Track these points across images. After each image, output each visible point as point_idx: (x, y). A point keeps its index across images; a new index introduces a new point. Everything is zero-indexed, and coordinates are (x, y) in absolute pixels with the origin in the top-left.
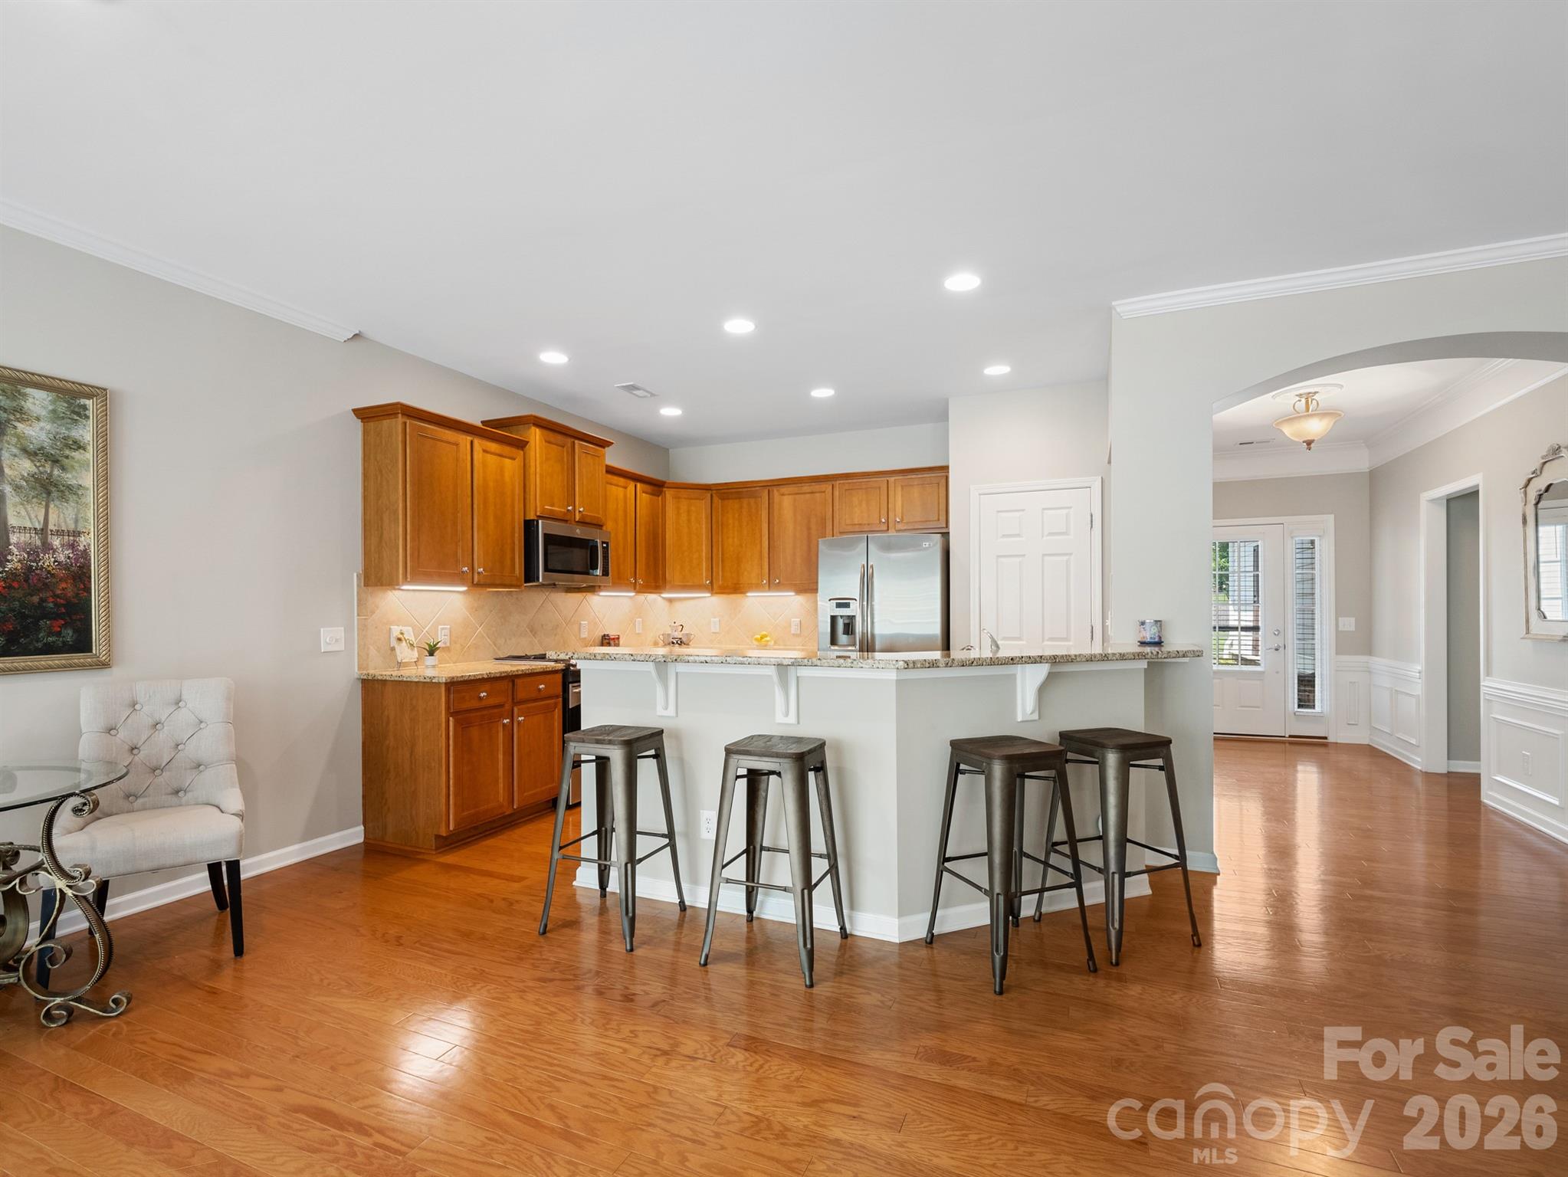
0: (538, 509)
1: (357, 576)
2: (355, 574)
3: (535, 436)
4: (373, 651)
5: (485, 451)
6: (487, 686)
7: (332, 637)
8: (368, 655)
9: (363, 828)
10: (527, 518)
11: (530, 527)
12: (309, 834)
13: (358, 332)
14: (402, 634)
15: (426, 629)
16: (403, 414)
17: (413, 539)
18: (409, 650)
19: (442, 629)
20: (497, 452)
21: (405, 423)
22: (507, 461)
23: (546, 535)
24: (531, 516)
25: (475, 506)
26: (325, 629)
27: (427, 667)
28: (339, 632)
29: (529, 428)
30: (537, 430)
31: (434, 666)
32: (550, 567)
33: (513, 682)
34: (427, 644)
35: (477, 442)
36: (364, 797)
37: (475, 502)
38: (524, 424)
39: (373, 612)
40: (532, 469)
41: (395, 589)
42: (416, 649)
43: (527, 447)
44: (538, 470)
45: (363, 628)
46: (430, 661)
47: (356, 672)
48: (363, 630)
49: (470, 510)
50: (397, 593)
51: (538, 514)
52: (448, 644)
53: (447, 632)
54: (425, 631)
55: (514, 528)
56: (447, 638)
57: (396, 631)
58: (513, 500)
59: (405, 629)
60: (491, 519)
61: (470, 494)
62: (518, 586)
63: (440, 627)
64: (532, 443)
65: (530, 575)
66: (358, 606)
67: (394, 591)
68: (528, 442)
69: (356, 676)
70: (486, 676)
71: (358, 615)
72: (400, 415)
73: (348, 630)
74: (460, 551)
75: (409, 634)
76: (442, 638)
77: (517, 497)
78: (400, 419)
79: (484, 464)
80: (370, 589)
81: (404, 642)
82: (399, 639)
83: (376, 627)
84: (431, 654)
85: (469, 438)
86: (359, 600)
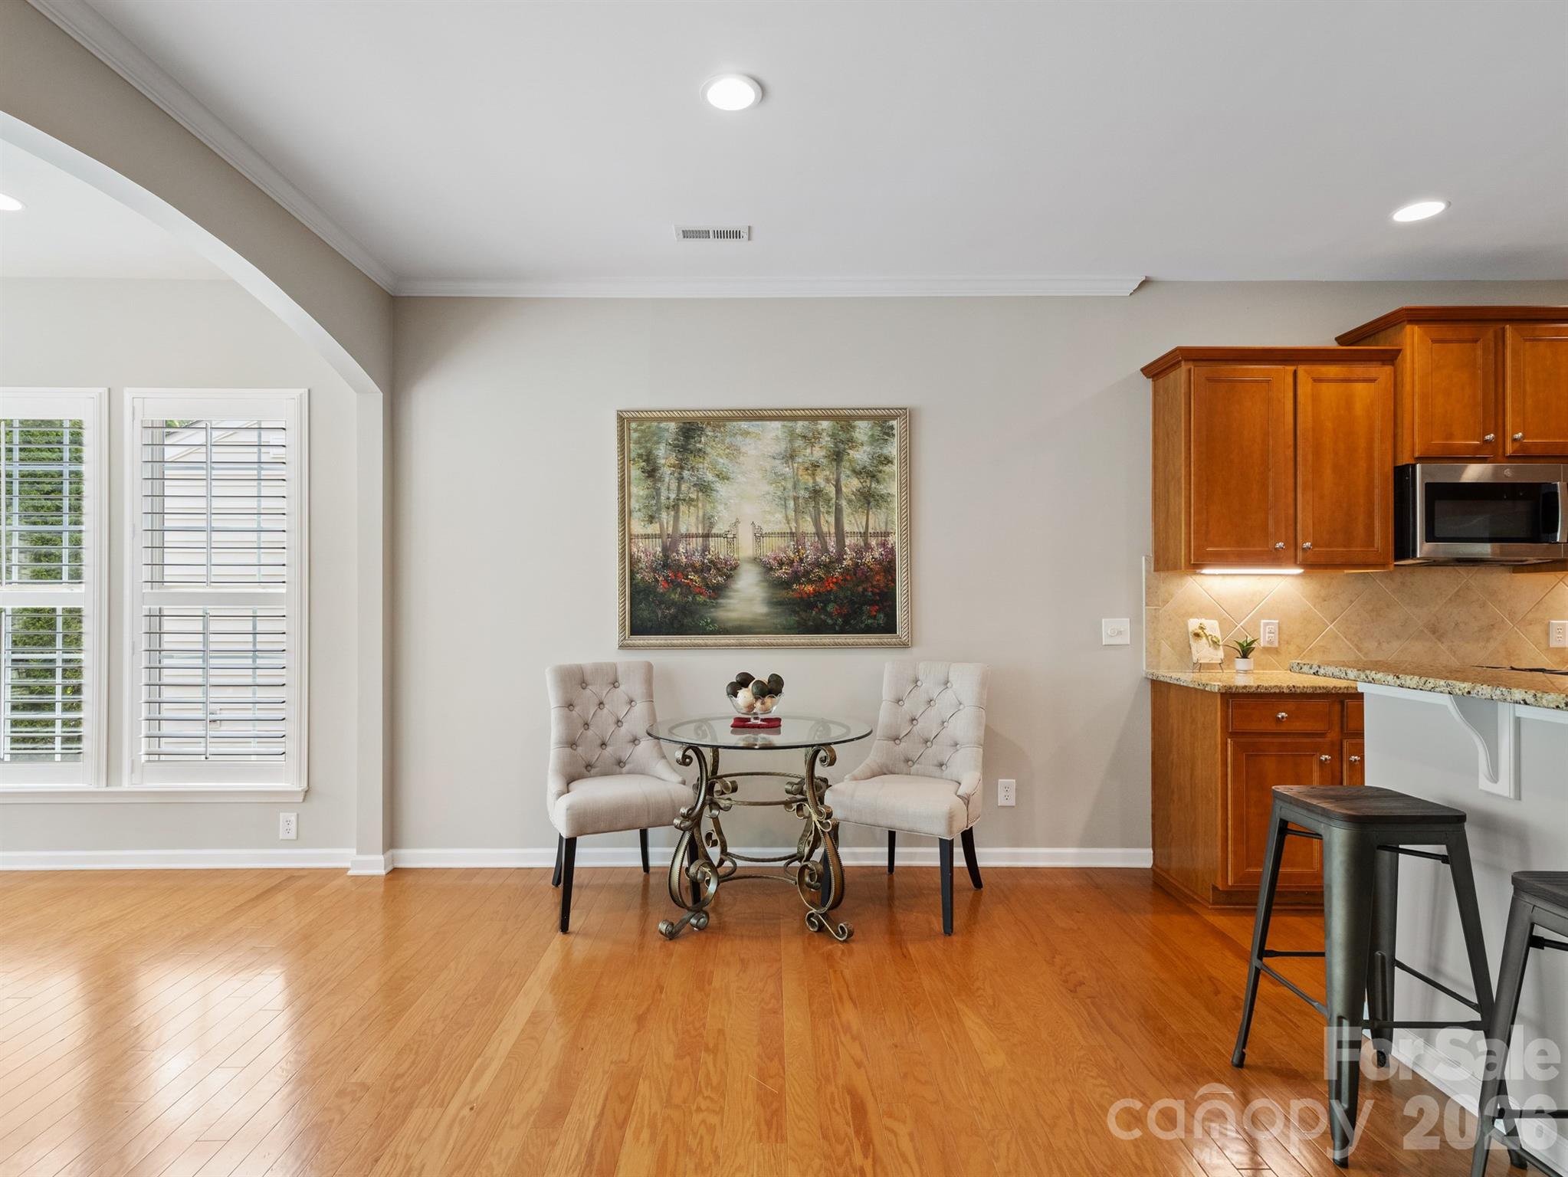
0: (1417, 448)
1: (1146, 559)
2: (1144, 558)
3: (1413, 339)
4: (1166, 648)
5: (1317, 380)
6: (1291, 704)
7: (1116, 629)
8: (1159, 651)
9: (1152, 852)
10: (1399, 464)
11: (1402, 476)
12: (1089, 840)
13: (1144, 279)
14: (1201, 628)
15: (1241, 624)
16: (1185, 360)
17: (1198, 512)
18: (1211, 650)
19: (1268, 624)
20: (1341, 376)
21: (1190, 371)
22: (1359, 387)
23: (1430, 488)
24: (1405, 460)
25: (1299, 459)
26: (1107, 620)
27: (1238, 672)
28: (1124, 624)
29: (1404, 327)
30: (1416, 328)
31: (1246, 672)
32: (1437, 534)
33: (1342, 703)
34: (1239, 644)
35: (1302, 369)
36: (1153, 816)
37: (1300, 452)
38: (1395, 325)
39: (1166, 602)
40: (1408, 388)
41: (1196, 574)
42: (1221, 647)
43: (1400, 357)
44: (1417, 389)
45: (1154, 619)
46: (1241, 664)
47: (1144, 669)
48: (1153, 622)
49: (1291, 464)
50: (1198, 578)
51: (1417, 455)
52: (1276, 645)
53: (1274, 628)
54: (1239, 626)
55: (1371, 481)
56: (1275, 638)
57: (1193, 624)
58: (1370, 442)
59: (1206, 622)
60: (1328, 473)
61: (1291, 442)
62: (1383, 565)
63: (1263, 621)
64: (1408, 352)
65: (1403, 548)
66: (1146, 594)
67: (1194, 577)
68: (1399, 351)
69: (1144, 675)
70: (1286, 691)
71: (1147, 605)
72: (1183, 363)
73: (1136, 621)
74: (1271, 523)
75: (1212, 627)
76: (1265, 635)
77: (1377, 436)
78: (1184, 367)
79: (1316, 399)
80: (1162, 574)
81: (1204, 638)
82: (1197, 635)
83: (1170, 620)
84: (1245, 655)
85: (1291, 368)
86: (1148, 587)
